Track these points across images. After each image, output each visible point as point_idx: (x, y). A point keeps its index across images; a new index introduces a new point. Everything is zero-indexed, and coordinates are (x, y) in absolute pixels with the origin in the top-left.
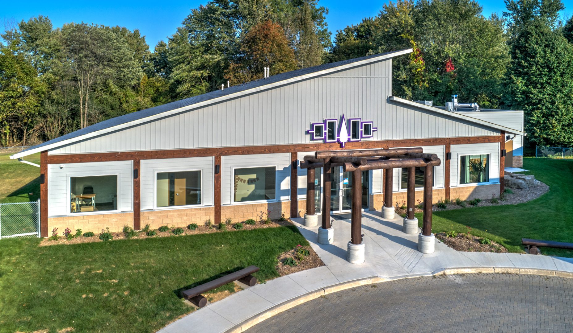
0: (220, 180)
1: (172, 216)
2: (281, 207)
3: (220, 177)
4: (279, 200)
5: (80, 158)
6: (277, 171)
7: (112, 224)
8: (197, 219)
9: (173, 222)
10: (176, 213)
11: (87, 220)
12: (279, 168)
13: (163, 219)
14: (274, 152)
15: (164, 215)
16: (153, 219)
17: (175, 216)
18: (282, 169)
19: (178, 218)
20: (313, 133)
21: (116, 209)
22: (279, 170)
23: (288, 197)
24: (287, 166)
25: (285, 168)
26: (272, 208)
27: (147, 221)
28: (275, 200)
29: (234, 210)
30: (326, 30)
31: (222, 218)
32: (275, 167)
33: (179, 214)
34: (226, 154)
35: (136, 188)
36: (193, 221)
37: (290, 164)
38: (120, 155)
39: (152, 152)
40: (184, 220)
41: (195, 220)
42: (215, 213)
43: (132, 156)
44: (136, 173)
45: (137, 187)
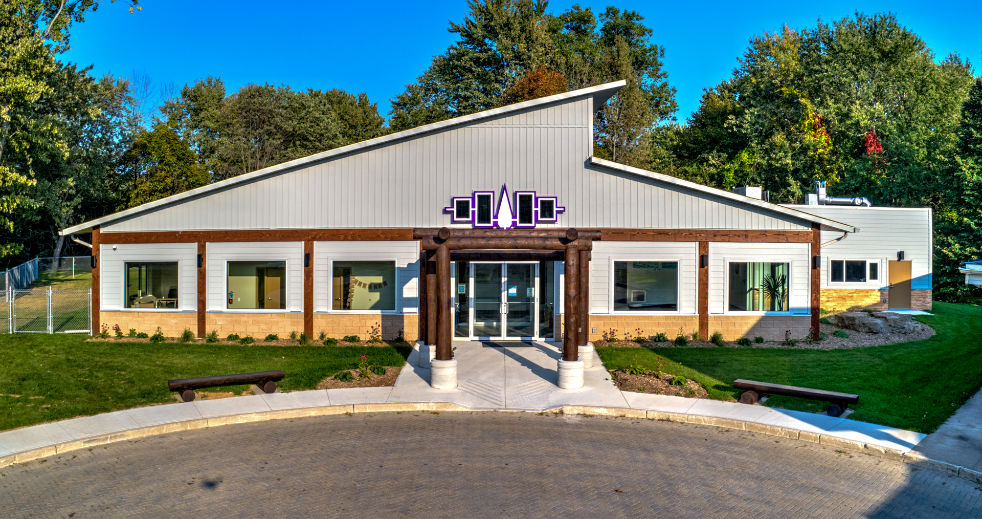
0: (312, 276)
1: (246, 322)
2: (403, 322)
3: (312, 272)
4: (402, 312)
5: (135, 238)
6: (398, 268)
7: (171, 326)
8: (280, 329)
9: (248, 330)
10: (251, 319)
11: (142, 319)
12: (401, 263)
13: (234, 325)
14: (392, 240)
15: (236, 320)
16: (221, 325)
17: (251, 323)
18: (406, 266)
19: (253, 326)
20: (453, 211)
21: (177, 307)
22: (401, 266)
23: (416, 310)
24: (414, 261)
25: (409, 265)
26: (389, 323)
27: (214, 326)
28: (396, 311)
29: (332, 321)
30: (665, 85)
31: (314, 331)
32: (393, 263)
33: (255, 321)
34: (320, 239)
35: (200, 280)
36: (274, 332)
37: (418, 258)
38: (181, 235)
39: (220, 232)
40: (262, 329)
41: (277, 331)
42: (305, 324)
43: (196, 237)
44: (201, 260)
45: (201, 278)
